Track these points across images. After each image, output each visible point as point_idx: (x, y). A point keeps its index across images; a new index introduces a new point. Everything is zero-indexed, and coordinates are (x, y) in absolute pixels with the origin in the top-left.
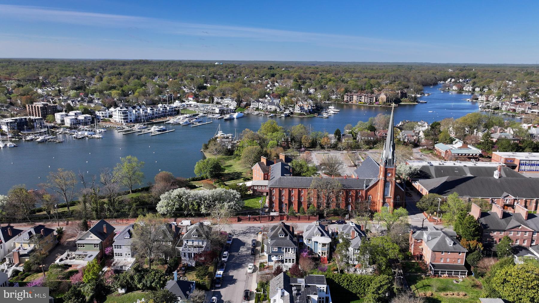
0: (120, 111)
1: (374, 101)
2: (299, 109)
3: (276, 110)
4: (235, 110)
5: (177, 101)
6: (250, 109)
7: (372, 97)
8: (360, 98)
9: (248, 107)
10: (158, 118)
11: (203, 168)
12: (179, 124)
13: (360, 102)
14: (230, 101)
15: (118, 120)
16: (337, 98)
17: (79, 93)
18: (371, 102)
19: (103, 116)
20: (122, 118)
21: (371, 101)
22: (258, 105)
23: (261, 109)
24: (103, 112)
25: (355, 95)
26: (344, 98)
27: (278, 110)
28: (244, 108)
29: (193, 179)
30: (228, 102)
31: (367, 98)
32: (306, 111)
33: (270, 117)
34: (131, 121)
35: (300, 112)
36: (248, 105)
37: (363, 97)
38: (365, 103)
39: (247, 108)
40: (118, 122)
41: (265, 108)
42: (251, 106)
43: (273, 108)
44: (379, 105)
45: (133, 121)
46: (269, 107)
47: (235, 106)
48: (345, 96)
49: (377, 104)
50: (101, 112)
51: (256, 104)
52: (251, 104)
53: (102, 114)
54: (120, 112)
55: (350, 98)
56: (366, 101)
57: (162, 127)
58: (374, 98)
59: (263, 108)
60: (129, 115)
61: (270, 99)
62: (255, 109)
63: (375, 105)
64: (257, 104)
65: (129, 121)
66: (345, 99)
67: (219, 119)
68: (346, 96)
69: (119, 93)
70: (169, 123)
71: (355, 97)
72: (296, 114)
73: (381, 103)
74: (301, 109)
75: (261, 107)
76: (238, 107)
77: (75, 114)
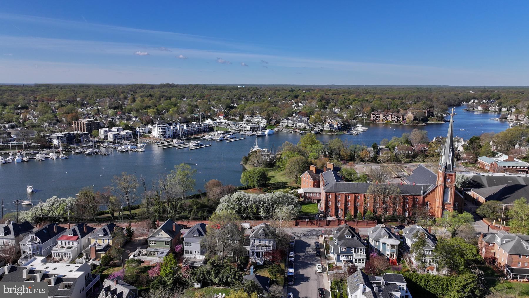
1: (401, 120)
2: (329, 127)
3: (305, 128)
4: (265, 127)
5: (209, 119)
6: (280, 126)
7: (399, 116)
8: (387, 117)
9: (278, 124)
10: (194, 134)
11: (250, 177)
12: (214, 140)
13: (387, 121)
14: (259, 119)
15: (156, 136)
16: (363, 117)
17: (116, 112)
18: (397, 121)
19: (143, 132)
20: (161, 133)
21: (397, 119)
22: (288, 122)
23: (290, 126)
24: (143, 128)
25: (382, 114)
26: (370, 117)
27: (307, 128)
28: (273, 126)
29: (240, 188)
30: (258, 120)
31: (393, 117)
32: (335, 128)
33: (300, 134)
34: (169, 137)
35: (329, 129)
36: (278, 123)
37: (390, 116)
38: (392, 122)
39: (277, 126)
40: (157, 137)
41: (294, 126)
42: (281, 124)
43: (303, 125)
44: (406, 123)
45: (170, 137)
46: (298, 124)
47: (265, 124)
48: (371, 115)
49: (404, 123)
50: (140, 128)
51: (285, 122)
52: (281, 122)
53: (142, 130)
54: (159, 128)
55: (377, 116)
56: (393, 120)
57: (199, 142)
58: (401, 117)
59: (293, 126)
60: (167, 131)
61: (298, 117)
62: (284, 126)
63: (402, 124)
64: (287, 122)
65: (167, 137)
66: (372, 118)
67: (251, 135)
68: (373, 115)
69: (154, 112)
70: (204, 139)
71: (381, 116)
72: (325, 131)
73: (408, 122)
74: (330, 127)
75: (290, 125)
76: (268, 125)
77: (118, 130)
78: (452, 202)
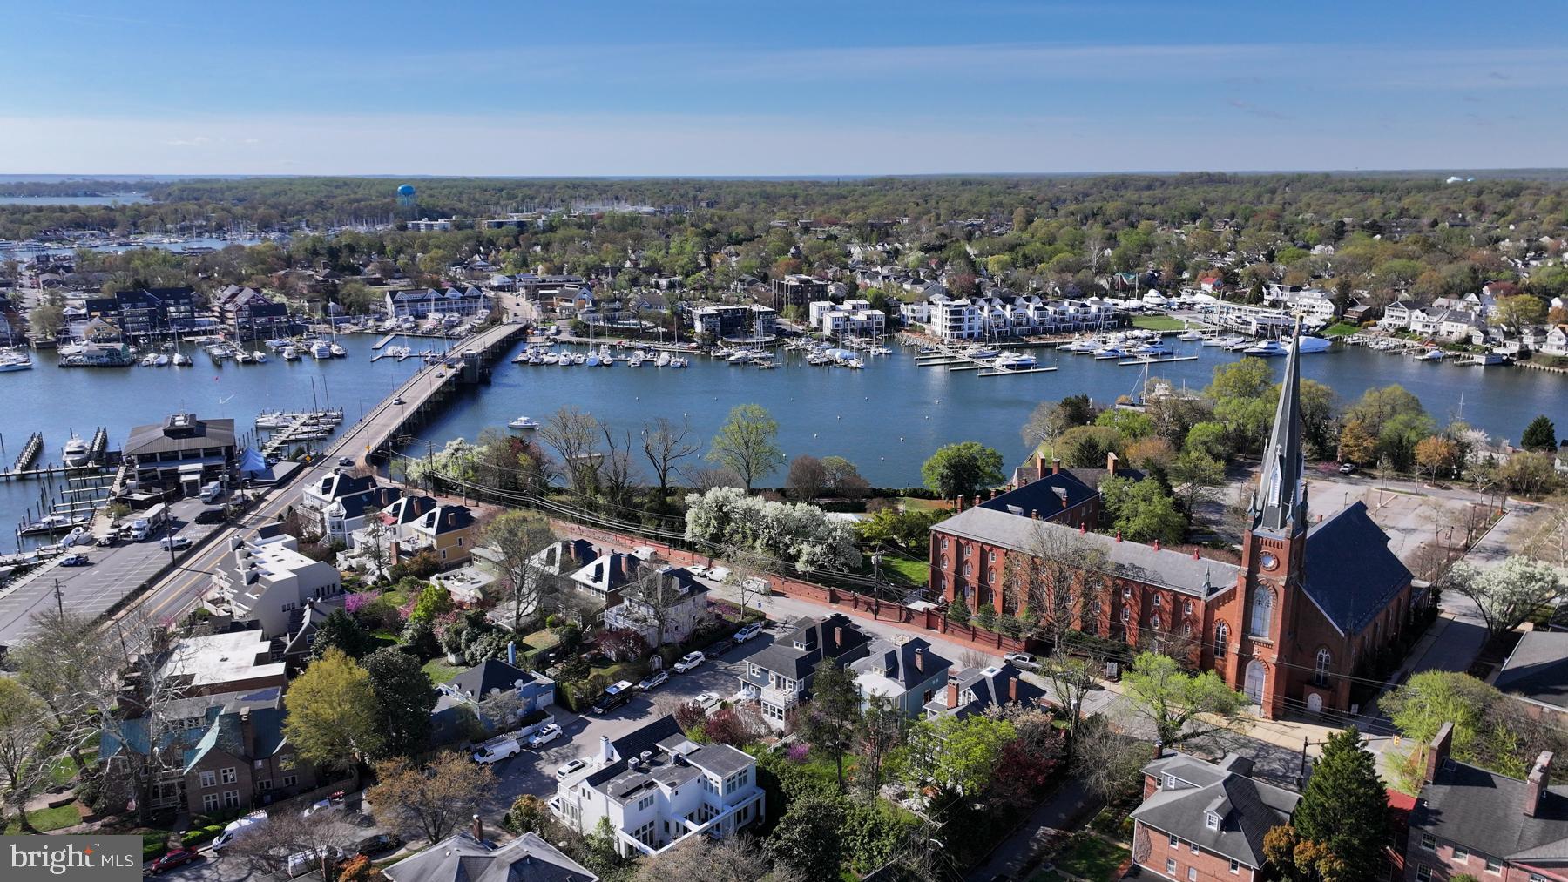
0: (947, 306)
2: (1563, 342)
3: (1468, 340)
4: (1323, 328)
5: (1152, 292)
6: (1378, 328)
9: (1372, 322)
10: (1051, 334)
12: (1091, 354)
14: (1316, 299)
15: (939, 329)
17: (929, 258)
19: (914, 318)
20: (949, 324)
22: (1410, 317)
23: (1415, 331)
24: (915, 307)
27: (1475, 341)
28: (1354, 325)
29: (915, 491)
30: (1311, 301)
33: (1424, 360)
34: (970, 335)
36: (1374, 315)
39: (1366, 327)
40: (939, 334)
41: (1431, 331)
42: (1385, 321)
43: (1460, 330)
45: (976, 335)
46: (1445, 327)
47: (1327, 317)
50: (910, 307)
51: (1401, 314)
52: (1387, 313)
53: (913, 311)
54: (945, 309)
57: (1025, 357)
59: (1426, 330)
60: (966, 320)
61: (1476, 299)
62: (1392, 330)
64: (1406, 315)
65: (965, 335)
67: (1235, 351)
69: (1006, 262)
70: (1068, 351)
75: (1416, 326)
76: (1336, 321)
77: (854, 307)
78: (1276, 642)
